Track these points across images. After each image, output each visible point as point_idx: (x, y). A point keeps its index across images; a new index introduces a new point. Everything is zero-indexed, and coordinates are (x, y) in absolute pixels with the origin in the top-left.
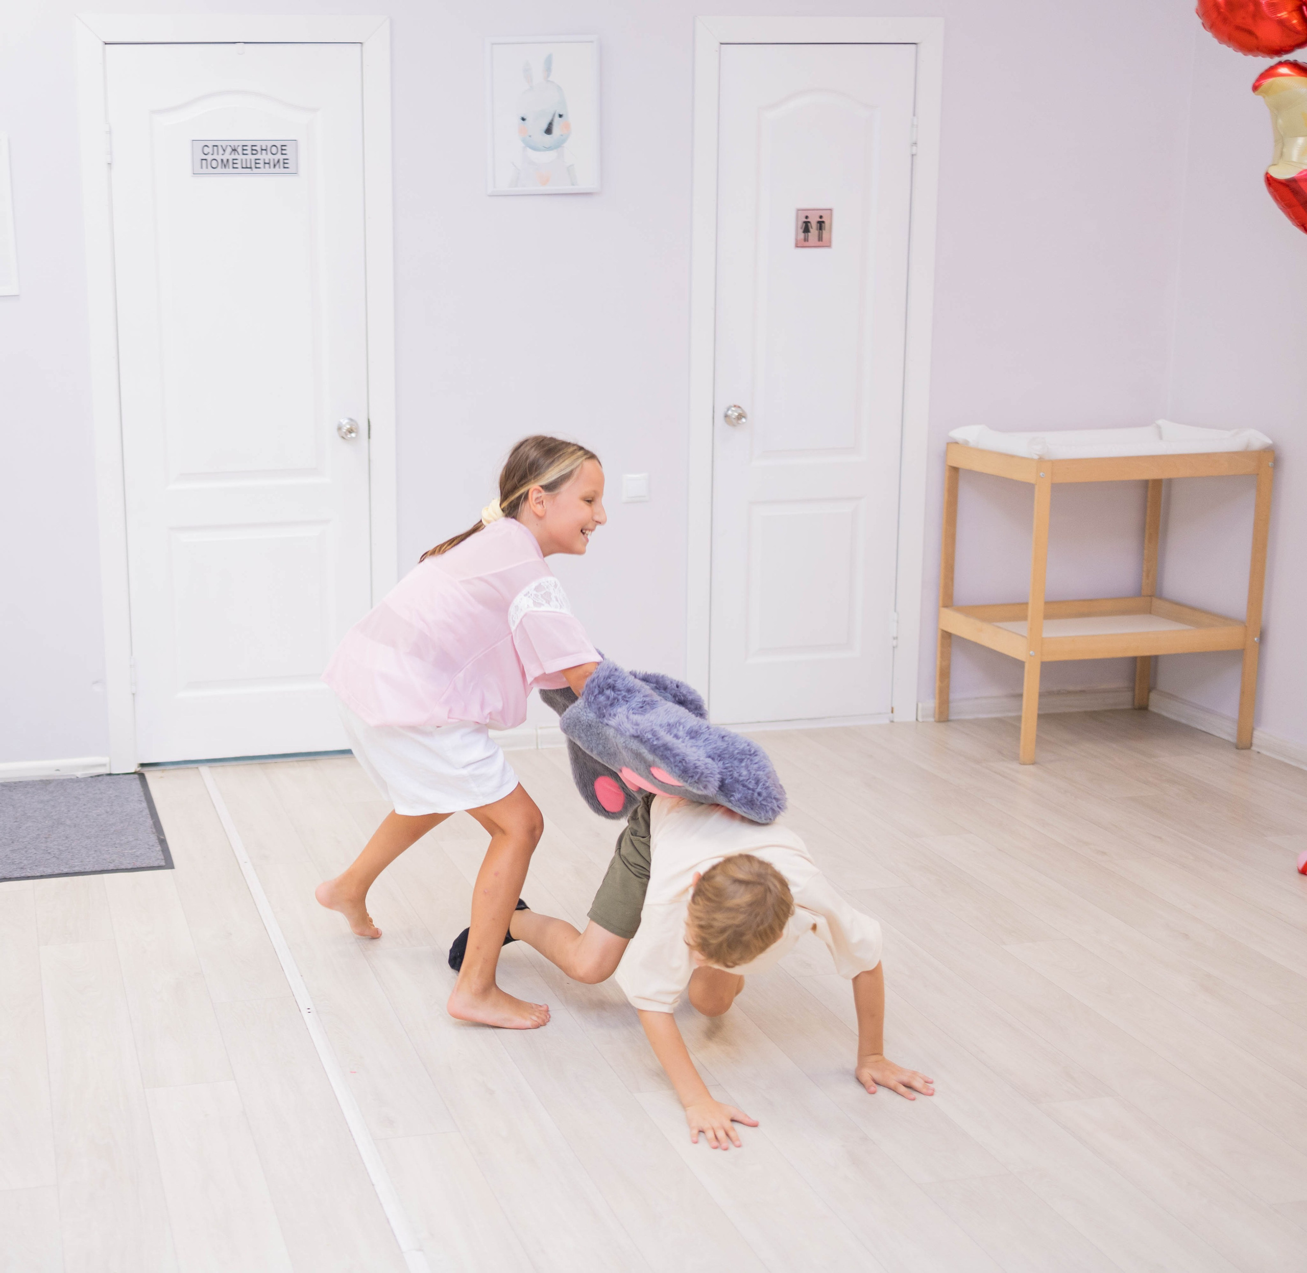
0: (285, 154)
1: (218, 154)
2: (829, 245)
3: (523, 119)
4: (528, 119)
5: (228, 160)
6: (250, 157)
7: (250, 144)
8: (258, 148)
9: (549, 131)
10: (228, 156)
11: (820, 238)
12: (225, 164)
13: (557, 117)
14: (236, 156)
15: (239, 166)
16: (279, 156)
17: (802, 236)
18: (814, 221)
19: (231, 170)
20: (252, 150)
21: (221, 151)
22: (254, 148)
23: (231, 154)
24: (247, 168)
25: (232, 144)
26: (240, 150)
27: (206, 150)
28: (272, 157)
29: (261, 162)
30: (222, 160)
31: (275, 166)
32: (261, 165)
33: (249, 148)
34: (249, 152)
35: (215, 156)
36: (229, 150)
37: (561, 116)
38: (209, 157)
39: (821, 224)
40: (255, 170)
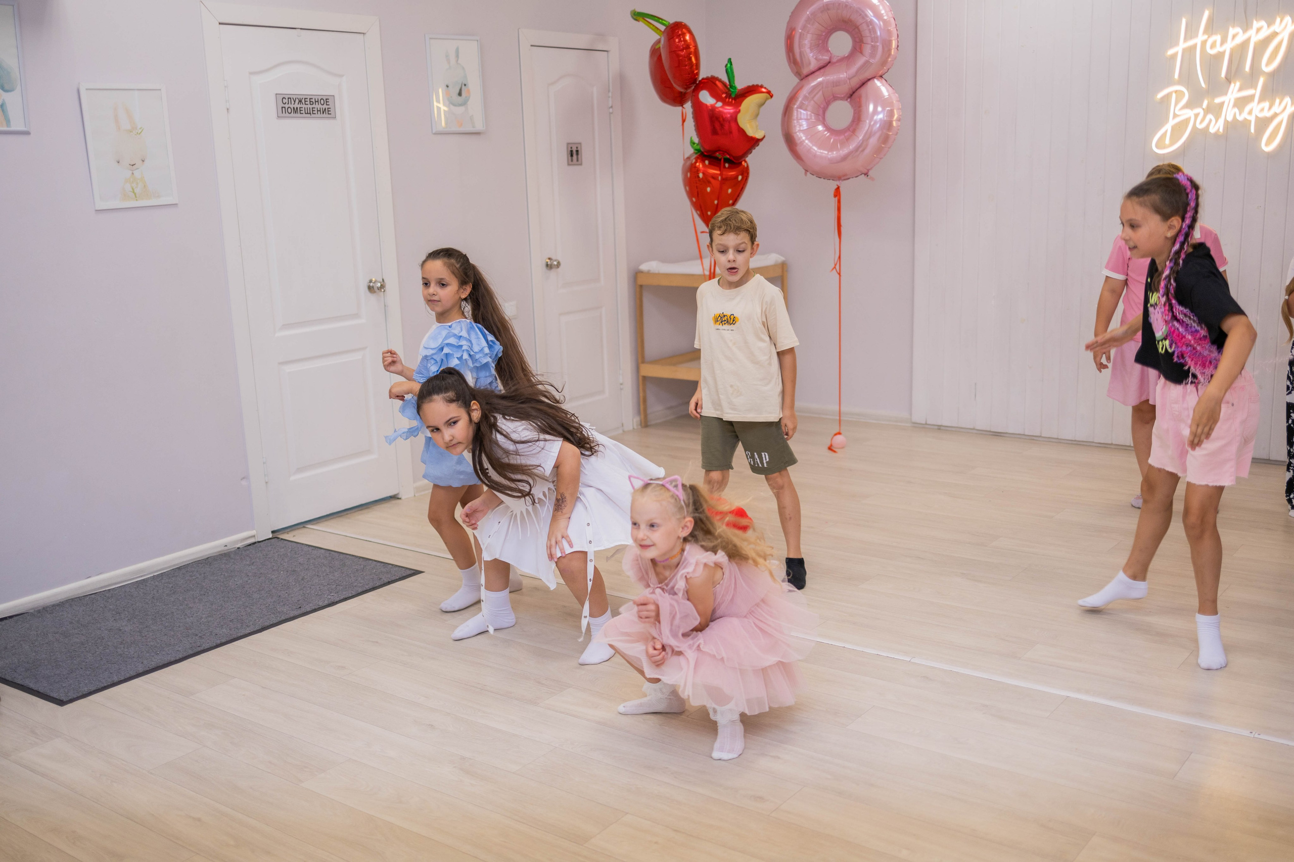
0: (329, 105)
1: (291, 104)
2: (581, 164)
3: (447, 86)
4: (449, 87)
5: (297, 108)
6: (309, 106)
7: (309, 97)
8: (313, 100)
9: (460, 94)
10: (296, 105)
11: (578, 160)
12: (295, 111)
13: (463, 86)
14: (301, 106)
15: (303, 112)
16: (325, 106)
17: (570, 158)
18: (574, 149)
19: (299, 115)
20: (310, 102)
21: (293, 102)
22: (311, 100)
23: (298, 104)
24: (308, 113)
25: (299, 97)
26: (303, 101)
27: (285, 101)
28: (321, 106)
29: (316, 109)
30: (294, 108)
31: (323, 113)
32: (316, 112)
33: (308, 100)
34: (308, 103)
35: (290, 105)
36: (297, 101)
37: (465, 85)
38: (286, 106)
39: (577, 151)
40: (313, 115)
